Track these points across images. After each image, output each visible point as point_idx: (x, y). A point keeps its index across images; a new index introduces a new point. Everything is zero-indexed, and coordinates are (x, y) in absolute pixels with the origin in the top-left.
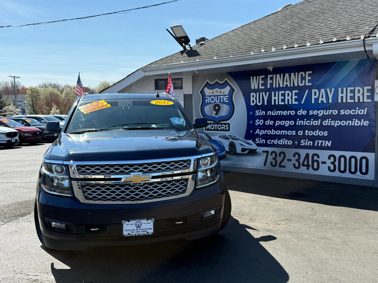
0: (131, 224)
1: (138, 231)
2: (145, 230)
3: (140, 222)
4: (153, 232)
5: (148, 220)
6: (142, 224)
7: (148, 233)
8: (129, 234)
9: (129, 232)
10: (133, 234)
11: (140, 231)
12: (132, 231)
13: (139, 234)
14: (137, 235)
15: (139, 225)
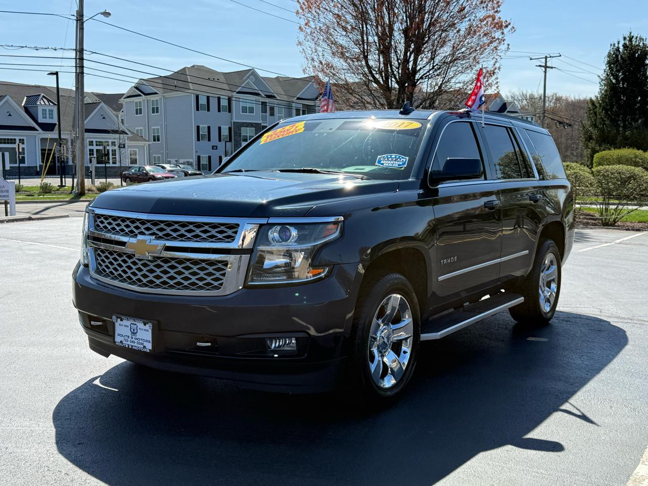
0: (125, 326)
1: (133, 340)
2: (142, 342)
3: (136, 324)
4: (151, 348)
5: (145, 325)
6: (138, 329)
7: (144, 347)
8: (121, 342)
9: (122, 339)
10: (126, 343)
11: (136, 341)
12: (125, 338)
13: (132, 346)
14: (130, 347)
15: (134, 330)
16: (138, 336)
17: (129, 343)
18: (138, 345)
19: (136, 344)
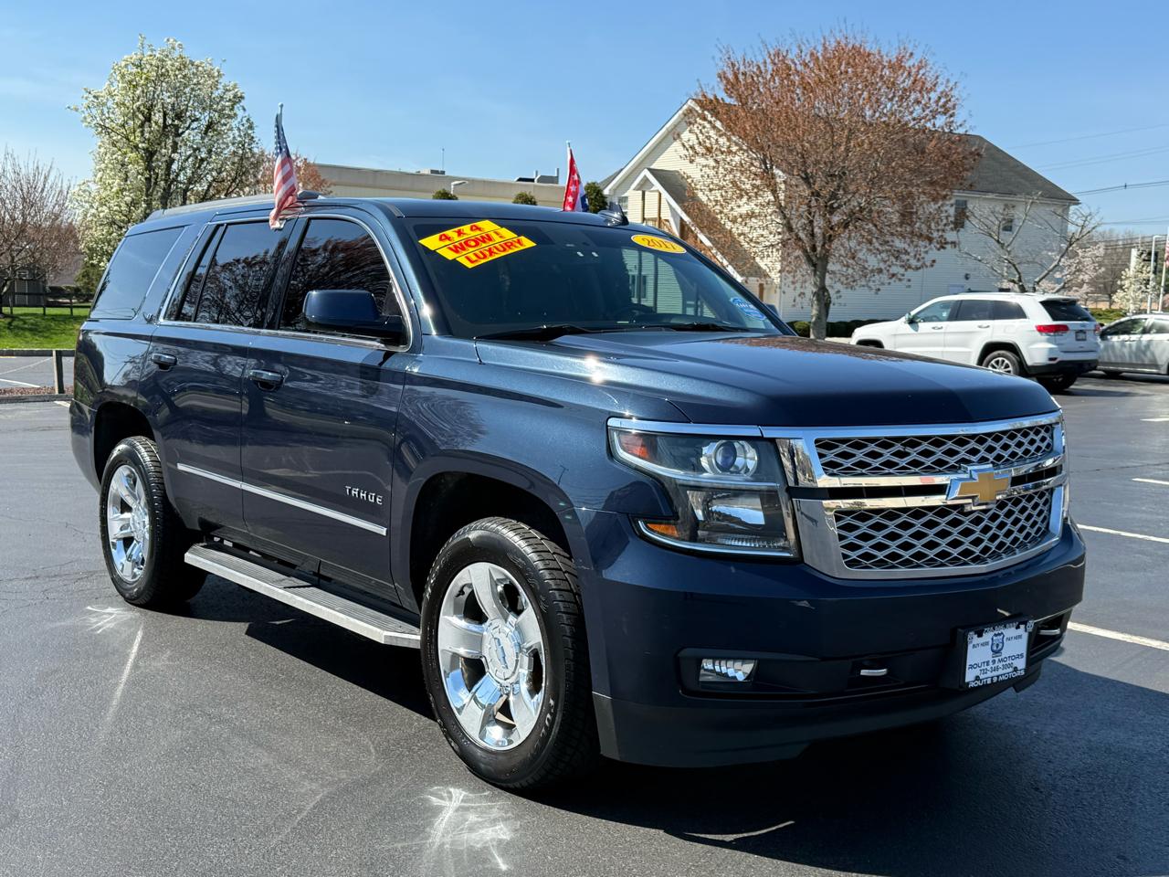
0: (984, 644)
1: (996, 664)
2: (1011, 662)
3: (1001, 633)
4: (1025, 667)
7: (1016, 669)
8: (977, 678)
9: (976, 672)
10: (985, 676)
11: (1000, 665)
12: (983, 668)
13: (998, 677)
14: (995, 680)
15: (997, 645)
16: (1005, 653)
17: (989, 674)
18: (1005, 671)
19: (1001, 672)
